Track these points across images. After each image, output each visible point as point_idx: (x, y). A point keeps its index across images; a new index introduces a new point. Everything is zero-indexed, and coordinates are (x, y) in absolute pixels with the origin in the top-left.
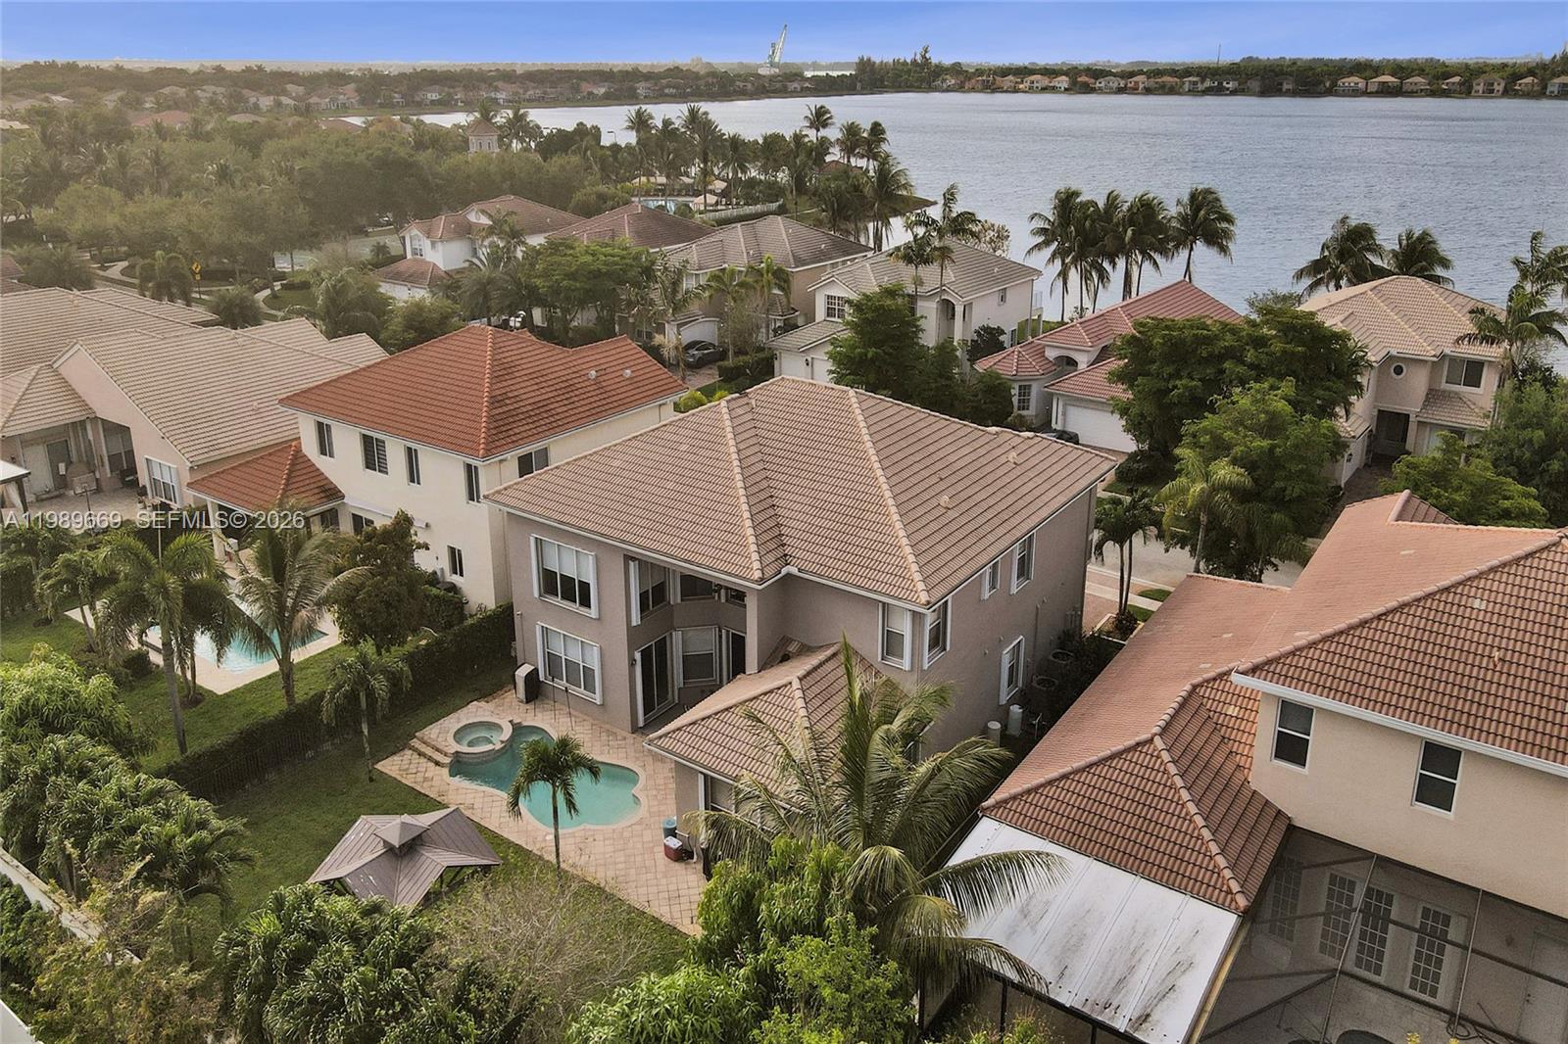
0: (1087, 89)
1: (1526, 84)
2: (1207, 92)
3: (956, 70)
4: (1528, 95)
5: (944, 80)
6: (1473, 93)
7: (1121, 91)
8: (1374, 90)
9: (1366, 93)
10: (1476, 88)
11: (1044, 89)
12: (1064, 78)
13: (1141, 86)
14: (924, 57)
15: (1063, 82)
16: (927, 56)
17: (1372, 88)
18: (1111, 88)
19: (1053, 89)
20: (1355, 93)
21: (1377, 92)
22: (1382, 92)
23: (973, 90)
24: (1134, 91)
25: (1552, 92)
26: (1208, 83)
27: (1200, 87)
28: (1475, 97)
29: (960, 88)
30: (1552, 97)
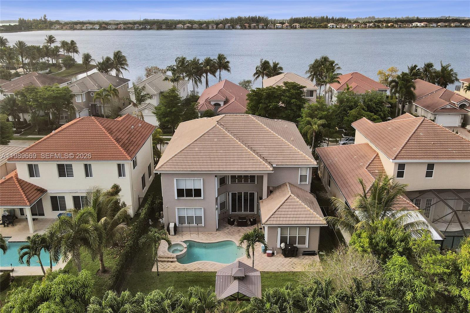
0: (105, 29)
1: (221, 26)
2: (142, 29)
3: (57, 22)
4: (221, 29)
5: (55, 26)
6: (209, 29)
7: (116, 29)
8: (186, 28)
9: (184, 29)
10: (210, 27)
11: (91, 29)
12: (97, 25)
13: (122, 27)
14: (45, 18)
15: (97, 27)
16: (46, 18)
17: (185, 27)
18: (113, 28)
19: (94, 29)
20: (181, 29)
21: (187, 29)
22: (188, 28)
23: (66, 29)
24: (120, 29)
25: (226, 28)
26: (141, 27)
27: (140, 27)
28: (210, 29)
29: (62, 29)
30: (226, 29)
